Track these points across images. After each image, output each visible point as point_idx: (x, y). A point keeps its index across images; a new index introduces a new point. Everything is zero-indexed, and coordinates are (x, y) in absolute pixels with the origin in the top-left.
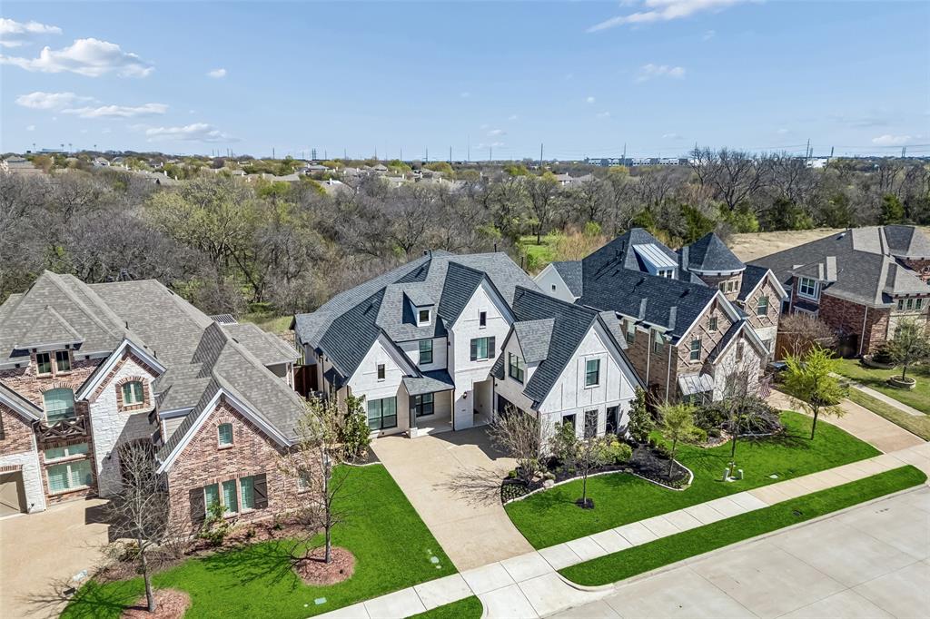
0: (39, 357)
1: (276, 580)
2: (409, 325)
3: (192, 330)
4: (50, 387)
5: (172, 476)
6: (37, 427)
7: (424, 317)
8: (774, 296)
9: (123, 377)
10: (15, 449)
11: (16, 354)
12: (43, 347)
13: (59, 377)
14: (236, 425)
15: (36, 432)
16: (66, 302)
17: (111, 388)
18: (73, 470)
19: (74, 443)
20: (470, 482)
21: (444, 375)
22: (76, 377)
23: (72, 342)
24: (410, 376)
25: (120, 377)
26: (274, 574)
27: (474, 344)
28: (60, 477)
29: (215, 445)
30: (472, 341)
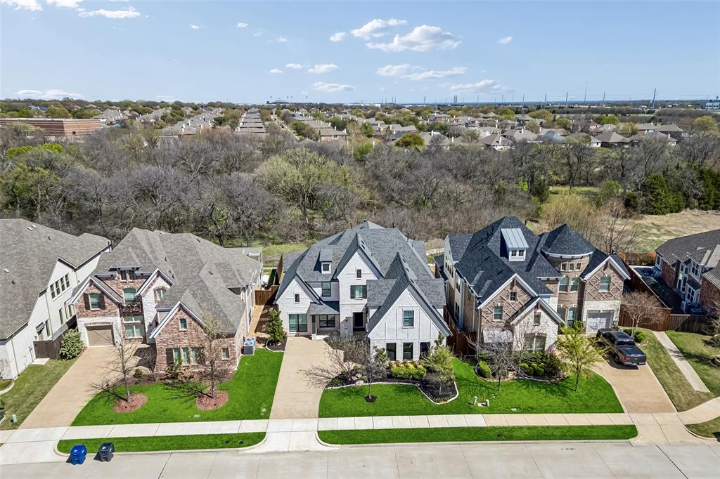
0: (122, 272)
1: (186, 401)
2: (317, 272)
3: (198, 264)
4: (126, 287)
5: (157, 341)
6: (120, 306)
7: (326, 269)
8: (616, 276)
9: (157, 286)
10: (110, 314)
11: (111, 270)
12: (123, 268)
13: (130, 283)
14: (188, 320)
15: (119, 307)
16: (138, 245)
17: (151, 291)
18: (136, 328)
19: (136, 315)
20: (320, 372)
21: (335, 305)
22: (136, 284)
23: (135, 267)
24: (315, 303)
25: (155, 286)
26: (188, 398)
27: (353, 289)
28: (131, 330)
29: (178, 329)
30: (351, 286)
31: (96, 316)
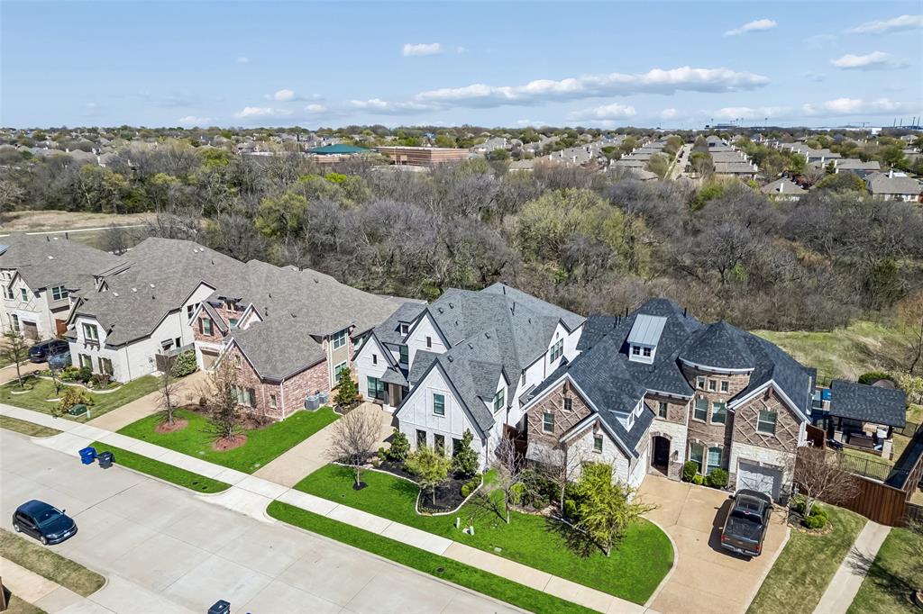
0: (228, 301)
2: (398, 333)
4: (231, 317)
6: (224, 335)
8: (786, 413)
10: (217, 341)
12: (229, 297)
13: (233, 314)
14: (242, 358)
22: (237, 315)
23: (237, 298)
24: (392, 368)
25: (251, 320)
29: (234, 365)
31: (207, 340)
